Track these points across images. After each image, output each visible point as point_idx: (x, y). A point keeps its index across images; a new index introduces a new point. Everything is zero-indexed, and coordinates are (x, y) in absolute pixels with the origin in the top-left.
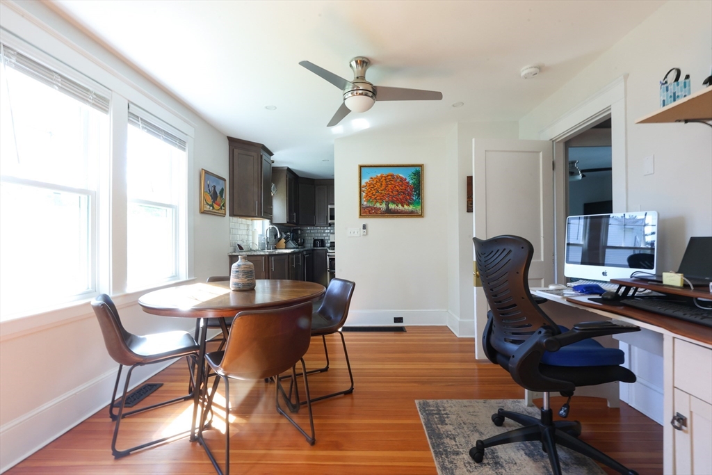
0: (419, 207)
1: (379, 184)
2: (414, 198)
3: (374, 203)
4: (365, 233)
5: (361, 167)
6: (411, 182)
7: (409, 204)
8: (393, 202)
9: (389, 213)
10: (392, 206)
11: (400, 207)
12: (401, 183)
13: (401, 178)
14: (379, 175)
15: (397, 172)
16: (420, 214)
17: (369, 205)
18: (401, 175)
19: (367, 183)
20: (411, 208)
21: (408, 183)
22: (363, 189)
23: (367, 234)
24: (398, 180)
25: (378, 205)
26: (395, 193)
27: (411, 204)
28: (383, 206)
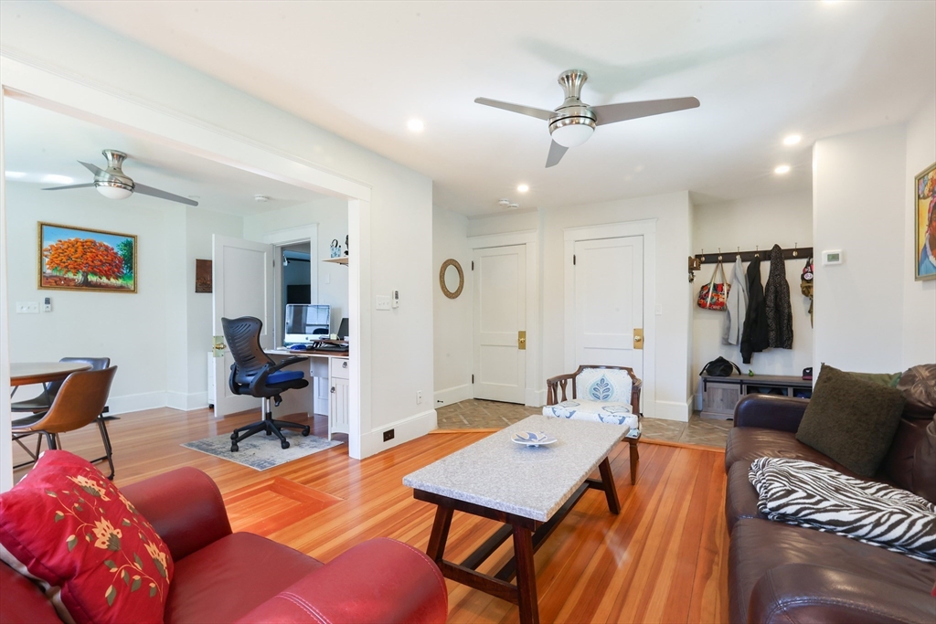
0: (132, 282)
1: (73, 250)
2: (125, 272)
3: (63, 272)
4: (49, 309)
5: (42, 225)
6: (120, 253)
7: (117, 278)
8: (95, 274)
9: (87, 285)
10: (92, 278)
11: (104, 280)
12: (105, 253)
13: (107, 248)
14: (73, 239)
15: (99, 239)
16: (132, 288)
17: (55, 273)
18: (106, 244)
19: (52, 246)
20: (120, 282)
21: (116, 253)
22: (45, 253)
23: (51, 310)
24: (102, 249)
25: (70, 275)
26: (97, 263)
27: (120, 277)
28: (79, 277)
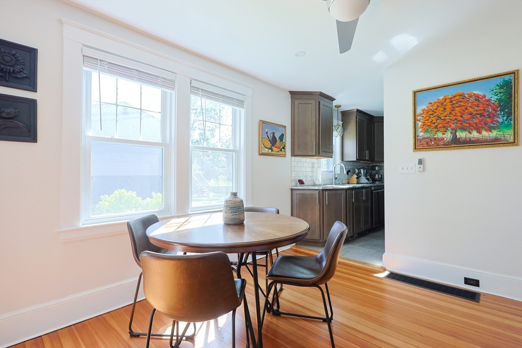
0: (511, 132)
1: (442, 109)
2: (500, 120)
3: (433, 132)
4: (421, 169)
5: (415, 93)
6: (494, 98)
7: (490, 129)
8: (463, 129)
9: (456, 143)
10: (461, 134)
11: (475, 134)
12: (476, 103)
13: (477, 96)
14: (441, 98)
15: (466, 90)
16: (512, 140)
17: (426, 136)
18: (476, 92)
19: (423, 110)
20: (494, 134)
21: (489, 100)
22: (419, 118)
23: (424, 170)
24: (472, 99)
25: (440, 135)
26: (466, 116)
27: (494, 128)
28: (448, 136)
